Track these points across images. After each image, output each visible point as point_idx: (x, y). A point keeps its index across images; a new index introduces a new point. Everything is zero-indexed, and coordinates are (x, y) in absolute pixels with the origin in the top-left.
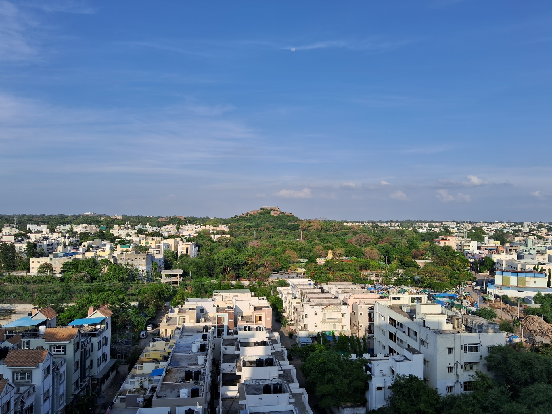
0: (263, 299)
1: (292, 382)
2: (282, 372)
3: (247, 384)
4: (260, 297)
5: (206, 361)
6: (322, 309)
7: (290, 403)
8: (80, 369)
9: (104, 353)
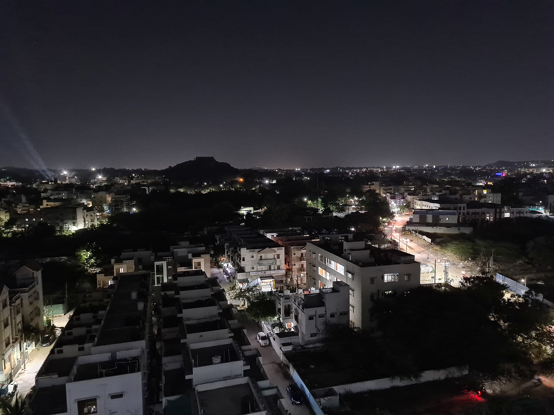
0: (201, 246)
1: (232, 318)
2: (221, 311)
3: (188, 324)
4: (198, 245)
5: (145, 307)
6: (258, 252)
7: (230, 337)
8: (10, 325)
9: (37, 307)
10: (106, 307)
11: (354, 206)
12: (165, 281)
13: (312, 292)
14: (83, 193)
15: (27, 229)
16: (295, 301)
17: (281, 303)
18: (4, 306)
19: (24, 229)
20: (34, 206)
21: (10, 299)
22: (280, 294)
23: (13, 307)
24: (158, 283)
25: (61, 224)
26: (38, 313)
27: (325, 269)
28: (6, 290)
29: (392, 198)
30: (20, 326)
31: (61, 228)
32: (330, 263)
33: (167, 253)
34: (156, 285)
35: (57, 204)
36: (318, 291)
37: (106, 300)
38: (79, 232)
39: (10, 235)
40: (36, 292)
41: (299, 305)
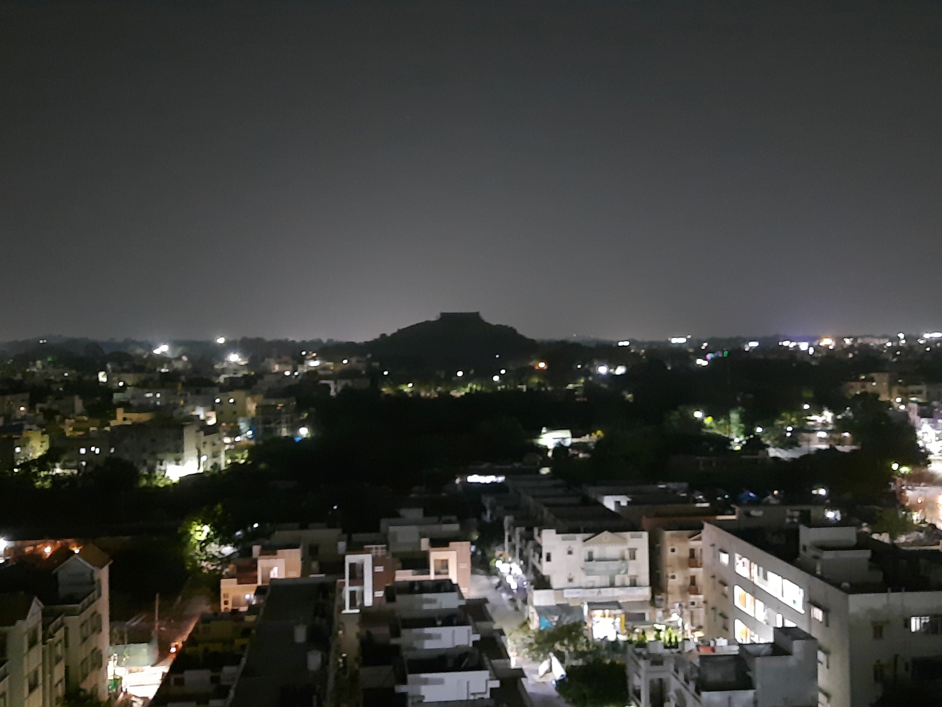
0: (449, 522)
6: (585, 541)
9: (96, 649)
10: (240, 657)
11: (823, 435)
12: (368, 601)
13: (718, 652)
14: (198, 392)
15: (83, 470)
16: (677, 671)
17: (642, 673)
18: (32, 643)
19: (75, 472)
20: (98, 421)
21: (45, 627)
22: (638, 650)
23: (48, 645)
24: (353, 605)
25: (150, 462)
26: (98, 662)
27: (753, 594)
28: (36, 608)
29: (922, 415)
30: (60, 690)
31: (152, 470)
32: (765, 577)
33: (373, 536)
34: (347, 611)
35: (144, 417)
36: (735, 650)
37: (239, 642)
38: (185, 481)
39: (47, 484)
40: (96, 616)
41: (687, 681)
